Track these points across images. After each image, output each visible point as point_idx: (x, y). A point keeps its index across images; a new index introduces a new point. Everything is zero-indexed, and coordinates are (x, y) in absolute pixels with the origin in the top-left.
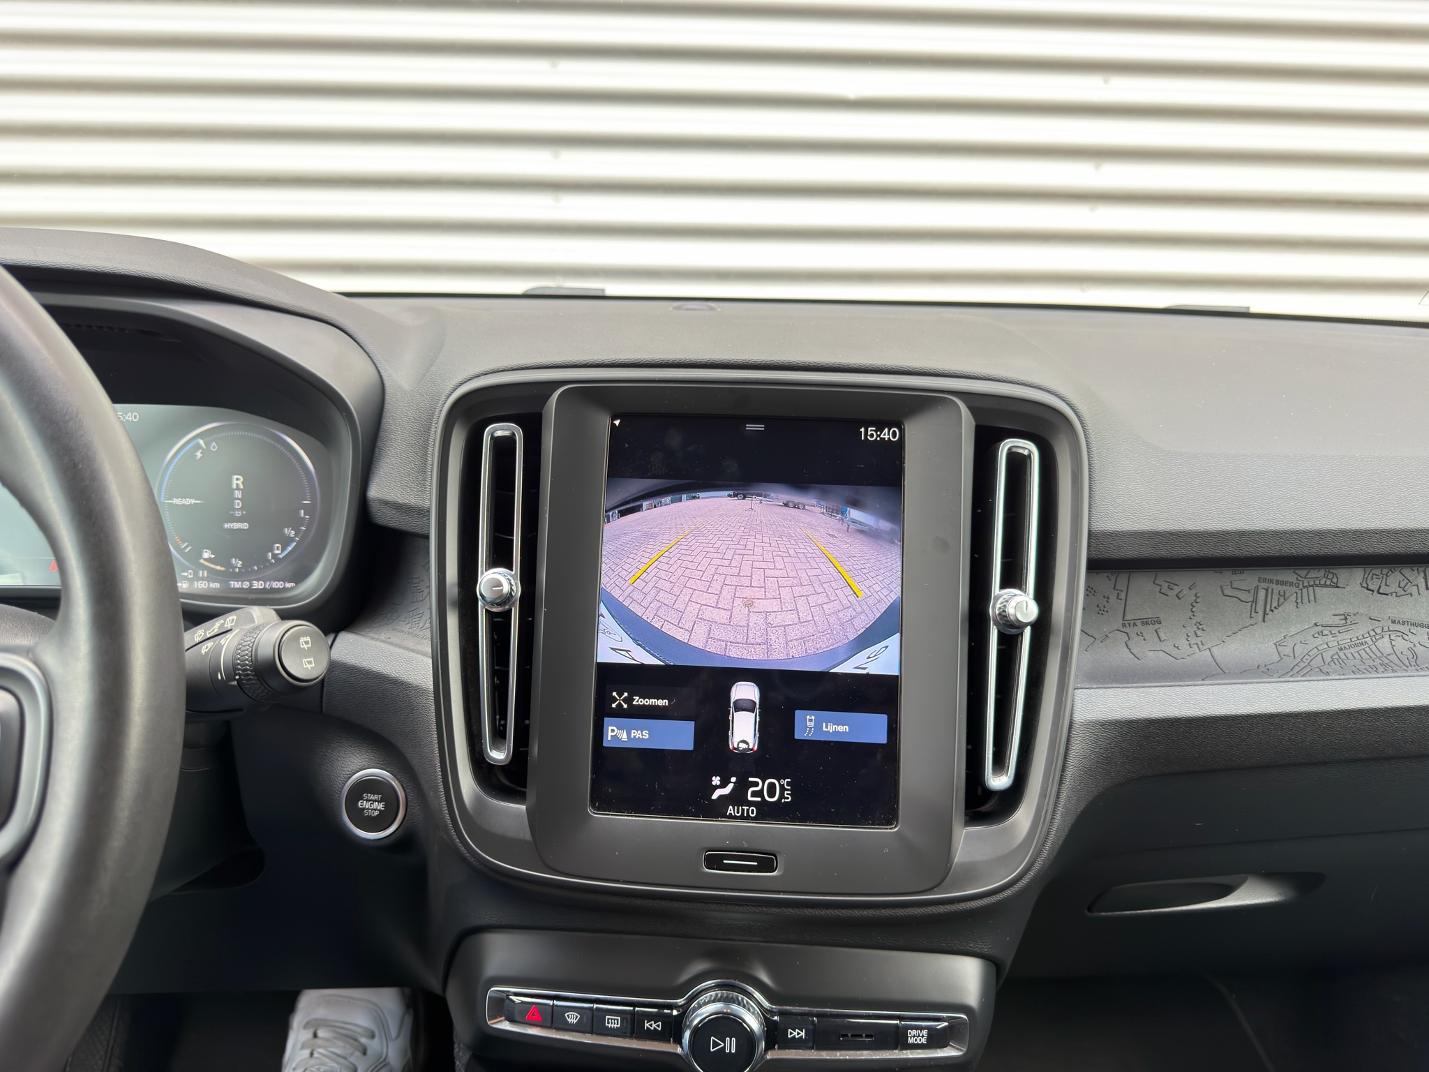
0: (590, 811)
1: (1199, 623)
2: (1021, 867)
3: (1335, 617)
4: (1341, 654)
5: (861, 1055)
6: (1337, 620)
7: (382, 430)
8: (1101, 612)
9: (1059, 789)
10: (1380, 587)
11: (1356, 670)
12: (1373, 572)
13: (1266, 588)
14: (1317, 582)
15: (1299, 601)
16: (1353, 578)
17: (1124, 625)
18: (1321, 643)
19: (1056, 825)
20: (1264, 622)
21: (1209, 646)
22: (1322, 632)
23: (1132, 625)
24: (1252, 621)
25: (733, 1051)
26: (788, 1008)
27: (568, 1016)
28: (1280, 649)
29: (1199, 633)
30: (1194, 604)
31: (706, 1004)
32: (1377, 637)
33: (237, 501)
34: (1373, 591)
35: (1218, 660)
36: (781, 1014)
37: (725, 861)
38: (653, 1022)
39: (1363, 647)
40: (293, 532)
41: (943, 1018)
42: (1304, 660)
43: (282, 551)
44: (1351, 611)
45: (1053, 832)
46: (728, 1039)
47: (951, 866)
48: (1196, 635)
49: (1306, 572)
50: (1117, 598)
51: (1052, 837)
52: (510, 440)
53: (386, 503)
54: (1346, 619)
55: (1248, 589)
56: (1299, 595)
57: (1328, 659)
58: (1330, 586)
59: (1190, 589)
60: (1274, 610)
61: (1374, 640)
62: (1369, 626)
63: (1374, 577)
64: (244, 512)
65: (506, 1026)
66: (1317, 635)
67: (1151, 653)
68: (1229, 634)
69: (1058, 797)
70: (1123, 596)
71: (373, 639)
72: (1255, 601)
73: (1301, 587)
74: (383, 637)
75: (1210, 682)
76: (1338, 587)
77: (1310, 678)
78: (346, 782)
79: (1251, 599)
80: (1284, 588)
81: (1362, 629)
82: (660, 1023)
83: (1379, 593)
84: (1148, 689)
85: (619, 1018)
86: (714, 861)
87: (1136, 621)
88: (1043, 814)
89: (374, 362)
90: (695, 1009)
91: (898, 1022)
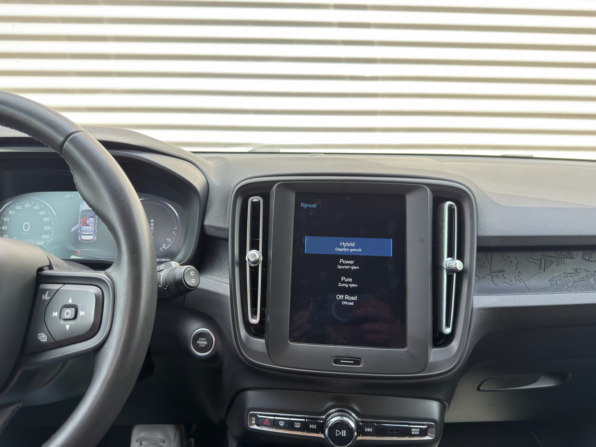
0: (289, 342)
1: (519, 272)
2: (455, 363)
3: (572, 270)
4: (574, 284)
5: (394, 439)
6: (573, 271)
7: (209, 200)
8: (481, 268)
9: (468, 334)
10: (589, 258)
11: (581, 290)
12: (586, 253)
13: (545, 258)
14: (565, 256)
15: (558, 264)
16: (579, 255)
17: (491, 273)
18: (567, 280)
19: (467, 348)
20: (545, 271)
21: (524, 281)
22: (567, 276)
23: (494, 272)
24: (540, 271)
25: (345, 436)
26: (365, 419)
27: (280, 423)
28: (551, 282)
29: (520, 276)
30: (517, 265)
31: (333, 417)
32: (589, 278)
33: (152, 227)
34: (586, 260)
35: (527, 286)
36: (362, 422)
37: (341, 361)
38: (313, 425)
39: (583, 281)
40: (170, 240)
41: (425, 424)
42: (561, 286)
43: (166, 247)
44: (578, 268)
45: (466, 350)
46: (343, 431)
47: (428, 363)
48: (518, 276)
49: (560, 252)
50: (488, 262)
51: (466, 352)
52: (258, 203)
53: (211, 227)
54: (576, 271)
55: (538, 259)
56: (558, 261)
57: (570, 286)
58: (570, 258)
59: (515, 259)
60: (548, 267)
61: (588, 279)
62: (586, 273)
63: (587, 255)
64: (154, 231)
65: (255, 427)
66: (565, 277)
67: (501, 283)
68: (531, 276)
69: (468, 337)
70: (490, 261)
71: (205, 278)
72: (541, 264)
73: (558, 258)
74: (208, 277)
75: (524, 294)
76: (573, 258)
77: (563, 293)
78: (192, 334)
79: (539, 263)
80: (552, 259)
81: (583, 274)
82: (316, 425)
83: (589, 261)
84: (501, 296)
85: (300, 424)
86: (337, 361)
87: (495, 271)
88: (463, 343)
89: (204, 176)
90: (329, 420)
91: (408, 426)
